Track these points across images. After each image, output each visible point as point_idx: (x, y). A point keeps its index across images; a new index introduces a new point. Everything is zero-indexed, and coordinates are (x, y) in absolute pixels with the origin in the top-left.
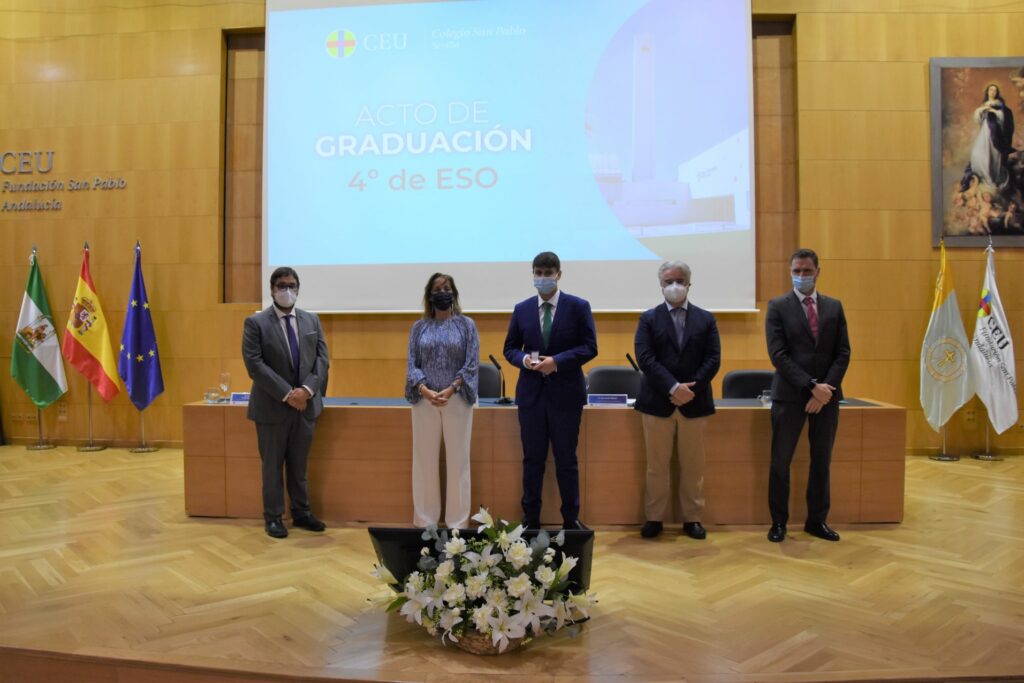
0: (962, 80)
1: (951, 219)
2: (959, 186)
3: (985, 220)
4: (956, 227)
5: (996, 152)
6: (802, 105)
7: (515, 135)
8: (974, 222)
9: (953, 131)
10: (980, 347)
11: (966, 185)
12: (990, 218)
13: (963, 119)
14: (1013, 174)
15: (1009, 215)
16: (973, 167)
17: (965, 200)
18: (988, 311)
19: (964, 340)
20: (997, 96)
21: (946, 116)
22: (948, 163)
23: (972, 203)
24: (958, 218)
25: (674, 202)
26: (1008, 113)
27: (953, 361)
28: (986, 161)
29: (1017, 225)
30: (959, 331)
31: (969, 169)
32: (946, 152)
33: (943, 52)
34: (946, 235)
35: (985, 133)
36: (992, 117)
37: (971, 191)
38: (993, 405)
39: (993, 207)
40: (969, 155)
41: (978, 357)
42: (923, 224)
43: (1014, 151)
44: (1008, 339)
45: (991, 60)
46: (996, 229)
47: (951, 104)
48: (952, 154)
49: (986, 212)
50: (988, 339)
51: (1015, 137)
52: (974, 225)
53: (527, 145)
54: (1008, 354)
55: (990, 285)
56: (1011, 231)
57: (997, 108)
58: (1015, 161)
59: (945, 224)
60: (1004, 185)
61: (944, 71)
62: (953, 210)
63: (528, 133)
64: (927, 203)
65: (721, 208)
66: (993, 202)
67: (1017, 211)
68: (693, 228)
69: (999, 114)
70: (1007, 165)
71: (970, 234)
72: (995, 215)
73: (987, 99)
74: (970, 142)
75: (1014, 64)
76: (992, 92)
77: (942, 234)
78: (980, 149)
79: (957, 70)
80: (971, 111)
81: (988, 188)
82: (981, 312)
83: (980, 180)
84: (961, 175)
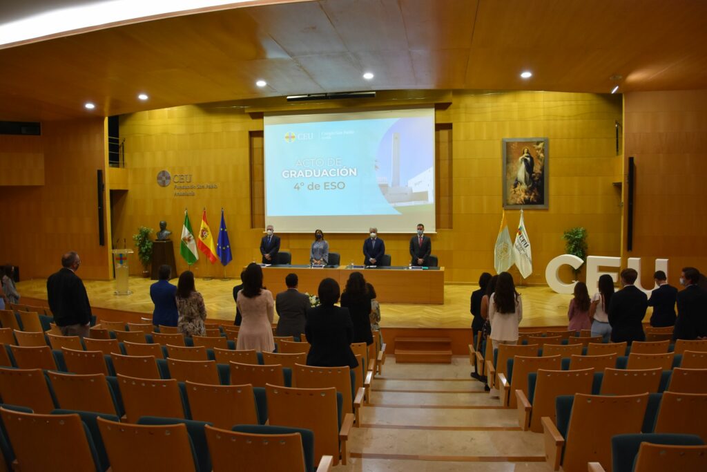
0: (514, 147)
1: (510, 199)
2: (513, 186)
3: (523, 199)
4: (512, 202)
5: (527, 173)
6: (454, 157)
7: (351, 170)
8: (518, 200)
9: (511, 166)
10: (516, 247)
11: (516, 186)
12: (525, 198)
13: (515, 161)
14: (534, 181)
15: (532, 197)
16: (518, 179)
17: (515, 191)
18: (520, 234)
19: (510, 244)
20: (528, 153)
21: (508, 160)
22: (509, 178)
23: (518, 192)
24: (513, 198)
25: (406, 194)
26: (532, 158)
27: (506, 251)
28: (523, 177)
29: (535, 201)
30: (509, 241)
31: (517, 180)
32: (508, 174)
33: (508, 136)
34: (508, 204)
35: (523, 166)
36: (526, 160)
37: (517, 188)
38: (522, 268)
39: (526, 194)
40: (517, 175)
41: (516, 250)
42: (499, 201)
43: (534, 173)
44: (529, 244)
45: (525, 139)
46: (527, 202)
47: (511, 156)
48: (510, 174)
49: (523, 196)
50: (520, 244)
51: (534, 168)
52: (518, 201)
53: (355, 174)
54: (528, 250)
55: (521, 224)
56: (533, 203)
57: (527, 157)
58: (534, 177)
59: (507, 200)
60: (530, 186)
61: (507, 143)
62: (511, 195)
63: (355, 170)
64: (501, 193)
65: (423, 196)
66: (526, 192)
67: (535, 195)
68: (413, 203)
69: (528, 159)
70: (532, 178)
71: (517, 204)
72: (527, 197)
73: (524, 153)
74: (517, 170)
75: (534, 140)
76: (526, 151)
77: (506, 204)
78: (521, 173)
79: (513, 143)
80: (518, 158)
81: (524, 187)
82: (518, 234)
83: (521, 184)
84: (514, 182)
